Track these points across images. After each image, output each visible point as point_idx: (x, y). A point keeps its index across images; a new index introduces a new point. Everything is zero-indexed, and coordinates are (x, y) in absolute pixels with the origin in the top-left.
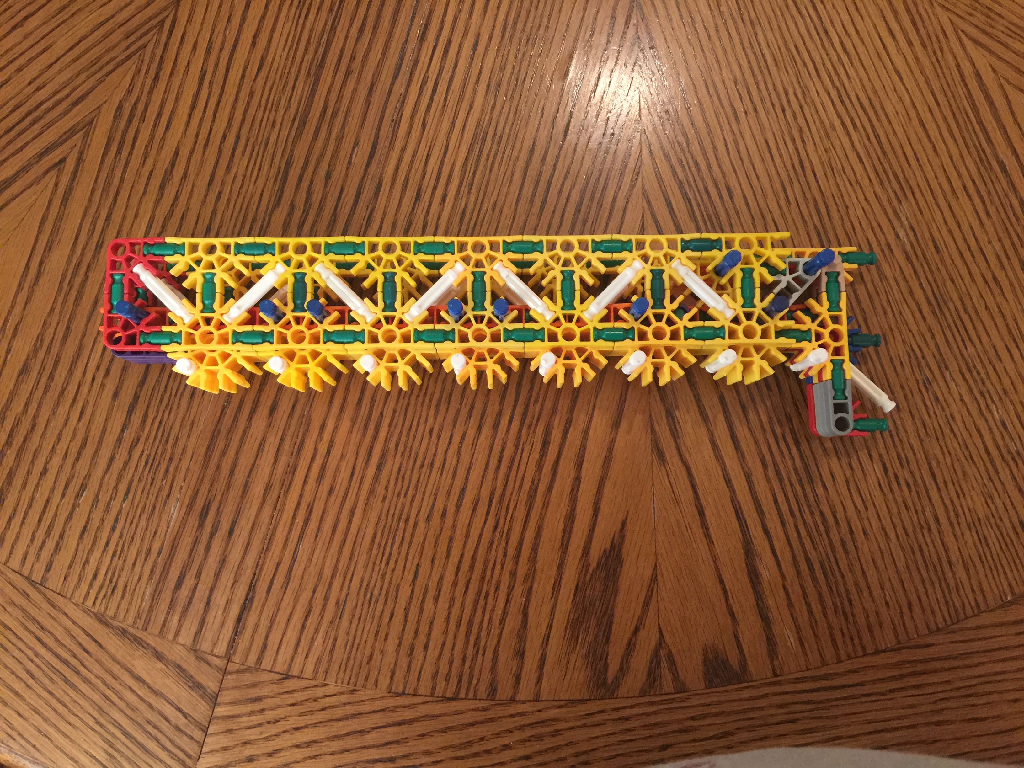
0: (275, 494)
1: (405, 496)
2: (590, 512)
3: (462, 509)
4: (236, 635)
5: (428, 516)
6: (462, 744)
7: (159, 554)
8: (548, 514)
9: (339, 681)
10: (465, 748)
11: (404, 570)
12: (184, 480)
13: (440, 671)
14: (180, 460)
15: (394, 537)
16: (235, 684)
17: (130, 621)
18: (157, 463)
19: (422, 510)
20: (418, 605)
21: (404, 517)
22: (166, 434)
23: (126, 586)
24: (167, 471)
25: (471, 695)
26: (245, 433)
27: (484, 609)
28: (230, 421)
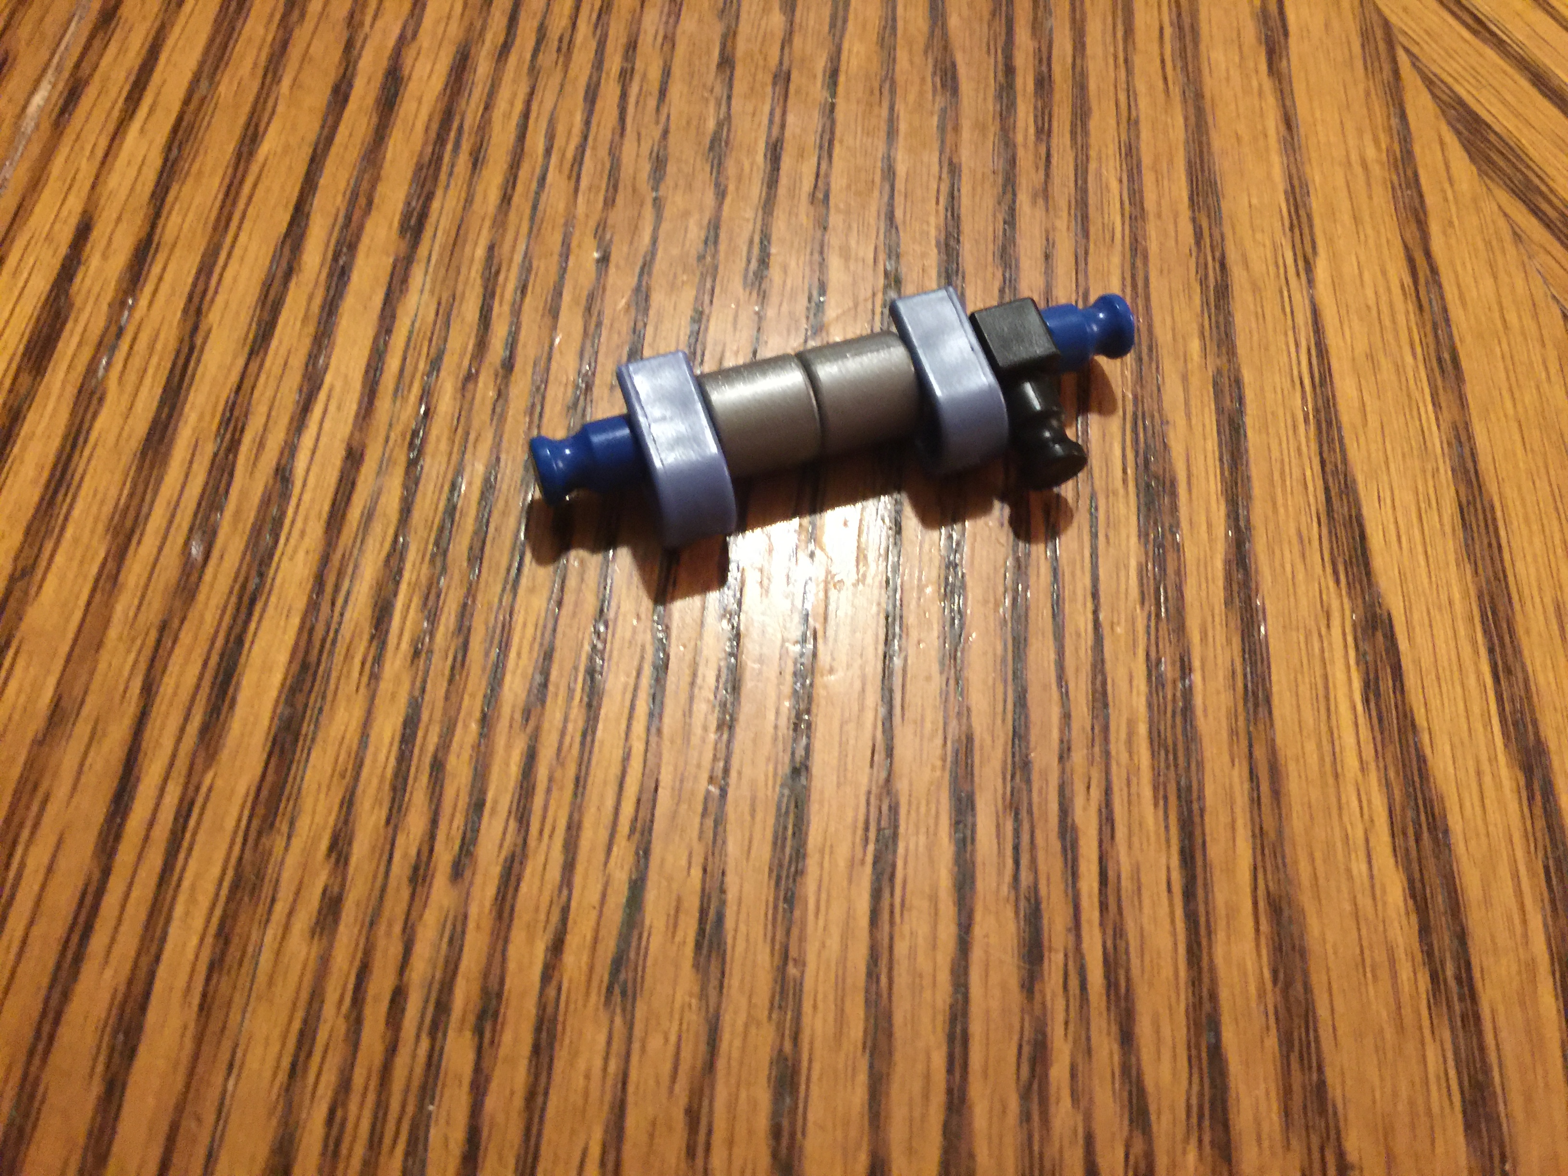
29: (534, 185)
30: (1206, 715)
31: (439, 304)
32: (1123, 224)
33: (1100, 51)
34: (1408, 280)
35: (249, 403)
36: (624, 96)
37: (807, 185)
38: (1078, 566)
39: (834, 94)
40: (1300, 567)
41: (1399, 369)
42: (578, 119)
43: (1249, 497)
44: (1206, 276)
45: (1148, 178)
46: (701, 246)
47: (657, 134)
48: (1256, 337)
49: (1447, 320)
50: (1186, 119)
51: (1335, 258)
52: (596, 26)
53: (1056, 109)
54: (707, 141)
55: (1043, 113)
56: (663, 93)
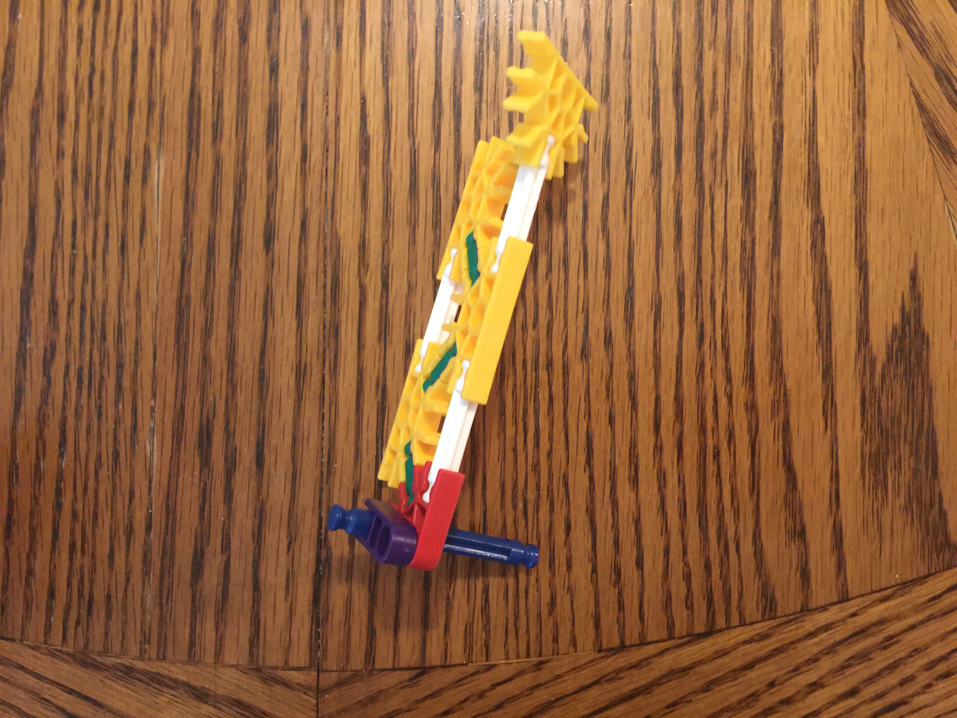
0: (315, 379)
1: (535, 326)
2: (854, 271)
3: (636, 323)
4: (318, 626)
5: (583, 349)
6: (740, 702)
7: (149, 528)
8: (783, 294)
9: (512, 655)
10: (748, 706)
11: (567, 449)
12: (154, 396)
13: (674, 595)
14: (136, 363)
15: (536, 399)
16: (340, 706)
17: (134, 650)
18: (98, 379)
19: (570, 343)
20: (607, 499)
21: (542, 360)
22: (98, 326)
23: (108, 597)
24: (119, 387)
25: (735, 619)
26: (233, 290)
27: (719, 475)
28: (202, 278)
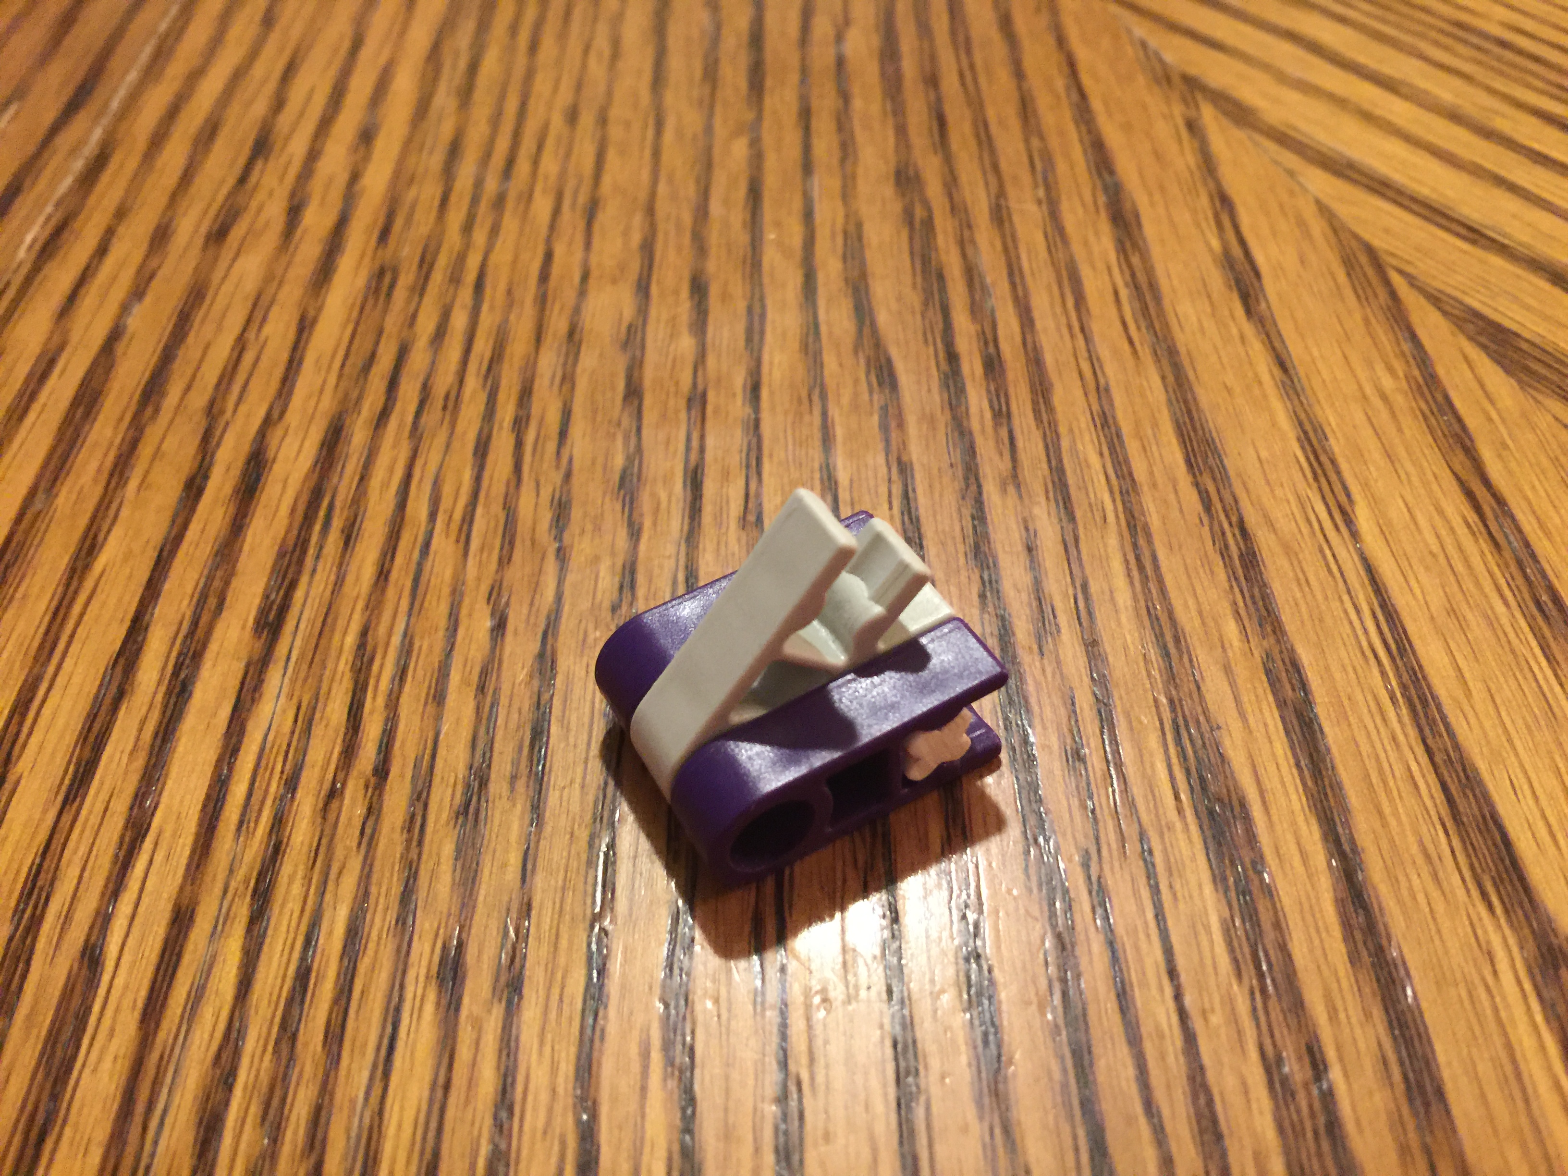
29: (416, 555)
30: (1361, 1131)
31: (298, 709)
32: (1114, 501)
33: (1050, 324)
34: (1472, 517)
35: (57, 868)
36: (519, 444)
37: (735, 508)
38: (1142, 936)
39: (757, 409)
40: (1435, 894)
41: (1491, 622)
42: (467, 476)
43: (1345, 810)
44: (1226, 546)
45: (1132, 447)
46: (616, 594)
47: (557, 477)
48: (1304, 608)
49: (1533, 556)
50: (1163, 378)
51: (1375, 502)
52: (486, 377)
53: (1011, 391)
54: (617, 477)
55: (998, 396)
56: (563, 434)
